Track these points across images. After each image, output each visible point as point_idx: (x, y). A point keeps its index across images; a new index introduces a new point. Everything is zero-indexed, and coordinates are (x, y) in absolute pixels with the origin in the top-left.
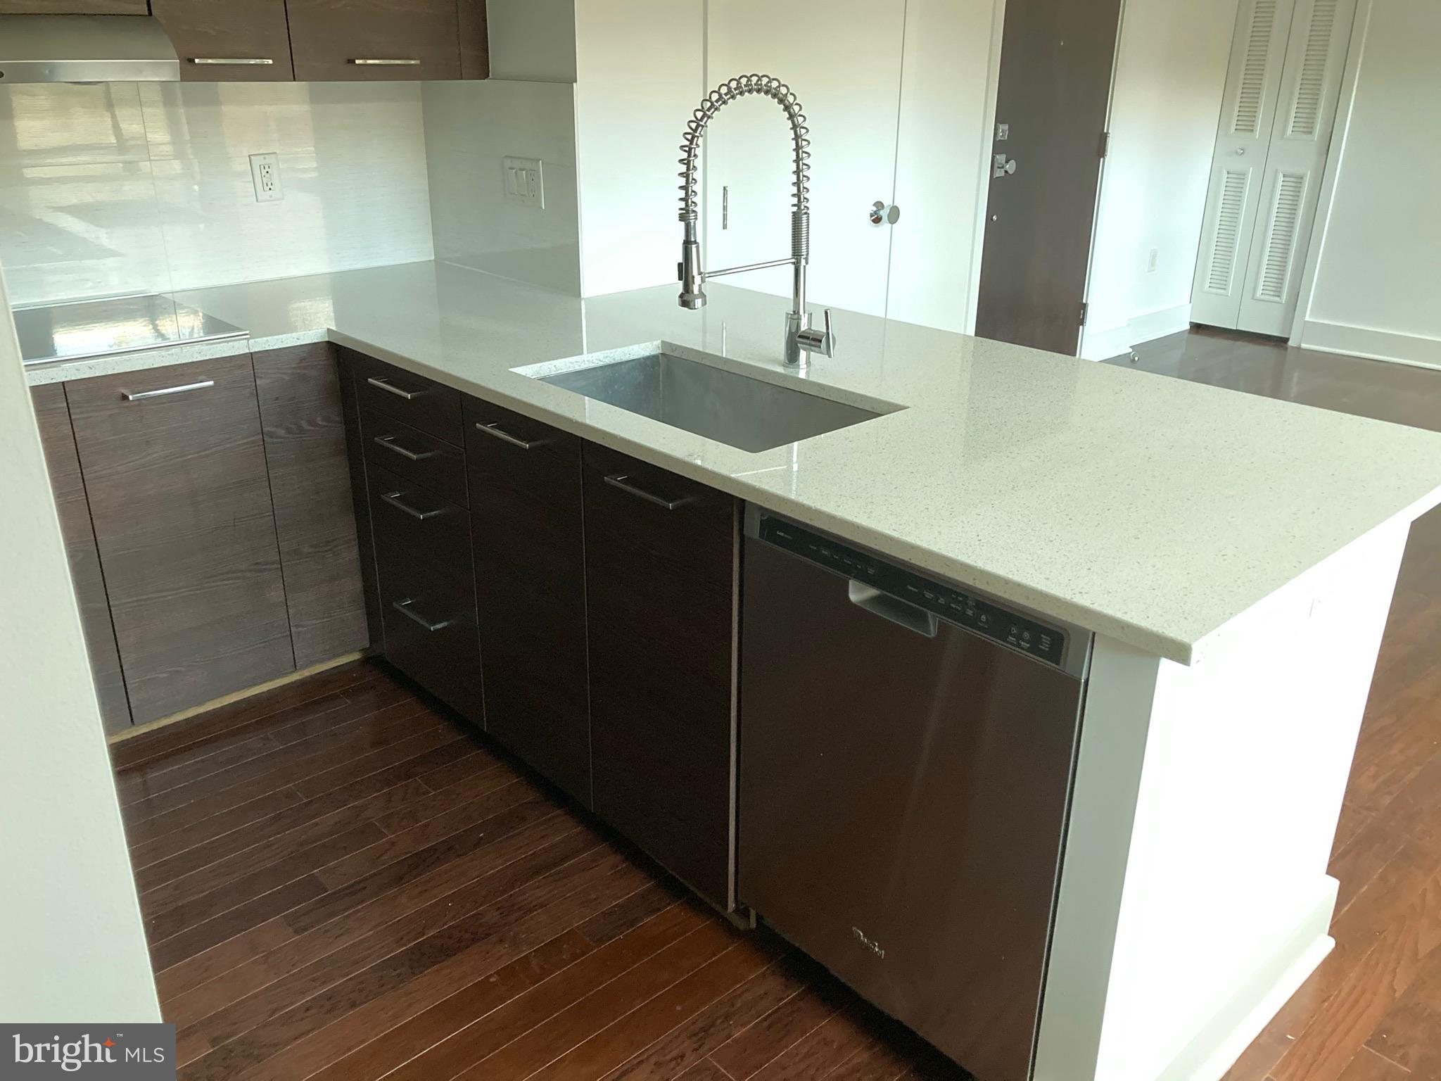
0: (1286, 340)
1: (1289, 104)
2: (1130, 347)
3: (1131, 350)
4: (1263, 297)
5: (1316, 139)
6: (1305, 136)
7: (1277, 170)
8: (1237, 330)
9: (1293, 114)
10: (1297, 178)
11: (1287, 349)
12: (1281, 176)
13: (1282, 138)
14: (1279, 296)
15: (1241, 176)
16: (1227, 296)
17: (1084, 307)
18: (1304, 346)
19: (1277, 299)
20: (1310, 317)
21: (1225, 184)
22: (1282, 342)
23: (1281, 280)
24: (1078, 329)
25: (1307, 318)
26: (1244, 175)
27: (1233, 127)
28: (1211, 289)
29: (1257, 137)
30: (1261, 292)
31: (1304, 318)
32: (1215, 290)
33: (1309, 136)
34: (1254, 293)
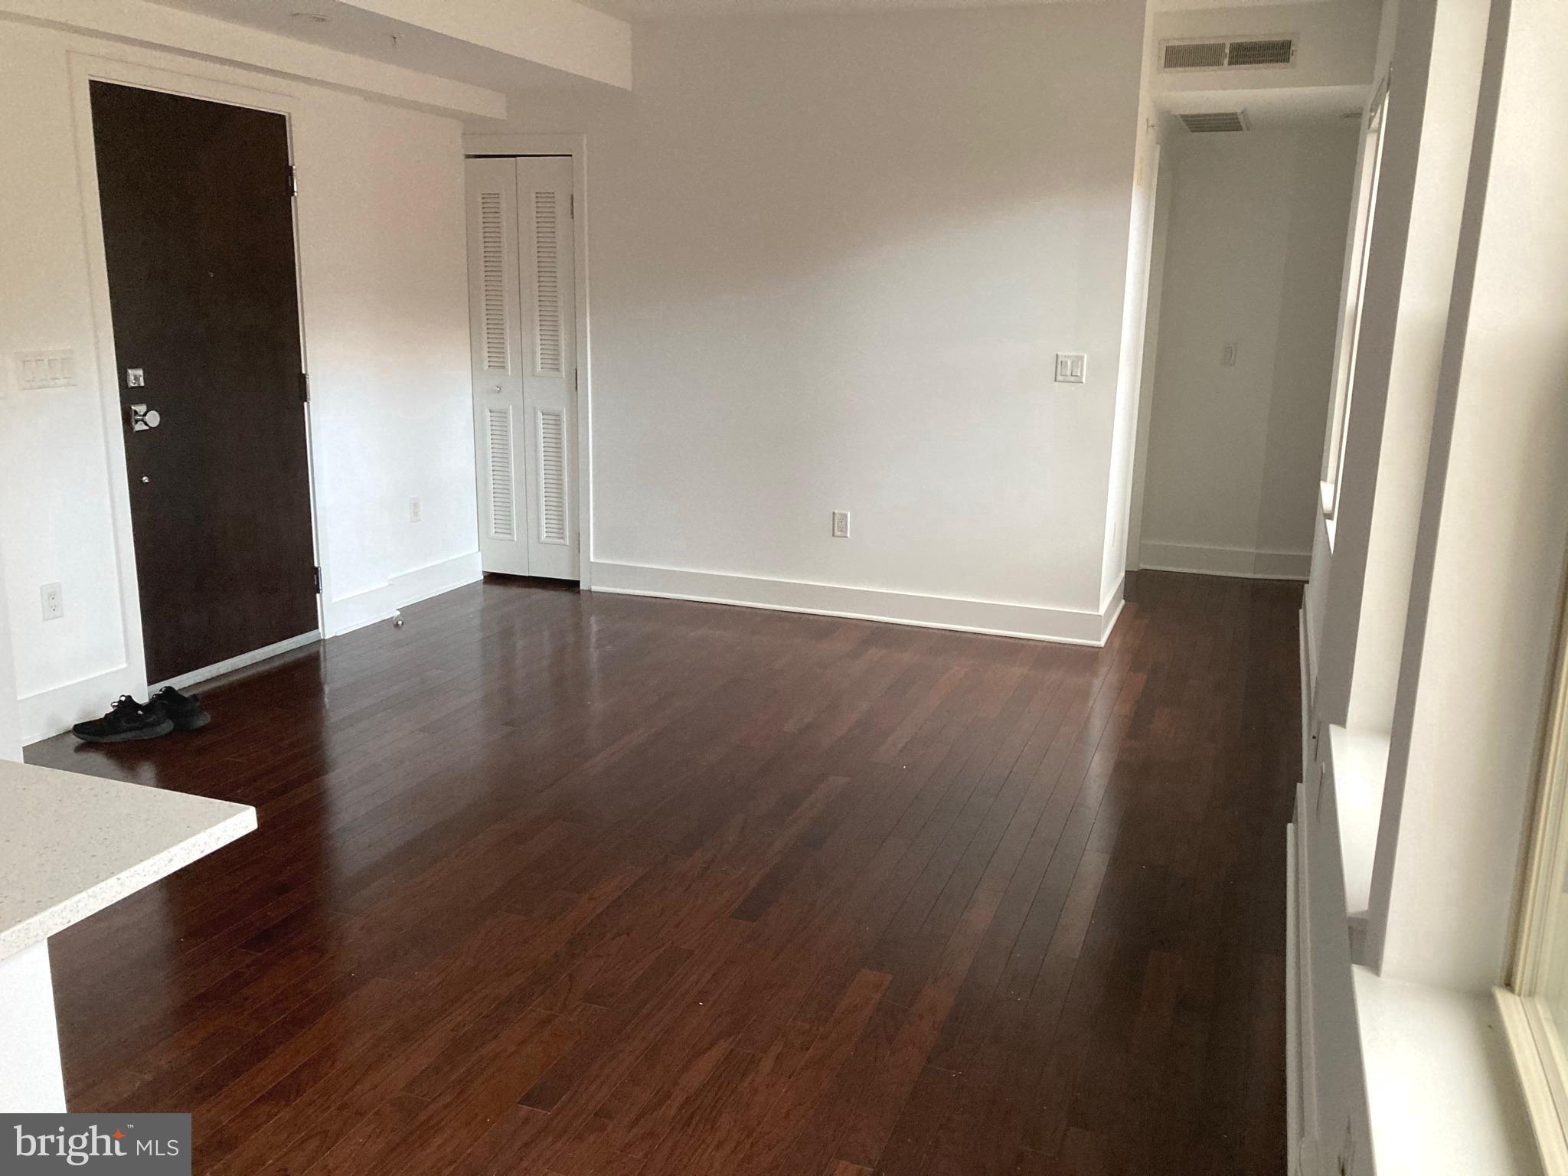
0: (577, 583)
1: (534, 353)
2: (398, 610)
3: (398, 613)
4: (548, 540)
5: (563, 375)
6: (552, 373)
7: (535, 409)
8: (529, 577)
9: (538, 356)
10: (555, 415)
11: (579, 592)
12: (541, 416)
13: (534, 375)
14: (562, 538)
15: (504, 414)
16: (513, 541)
17: (316, 571)
18: (594, 588)
19: (561, 541)
20: (594, 558)
21: (490, 423)
22: (572, 586)
23: (561, 521)
24: (315, 598)
25: (592, 560)
26: (506, 413)
27: (486, 364)
28: (497, 535)
29: (510, 374)
30: (545, 535)
31: (589, 559)
32: (502, 536)
33: (556, 373)
34: (539, 537)
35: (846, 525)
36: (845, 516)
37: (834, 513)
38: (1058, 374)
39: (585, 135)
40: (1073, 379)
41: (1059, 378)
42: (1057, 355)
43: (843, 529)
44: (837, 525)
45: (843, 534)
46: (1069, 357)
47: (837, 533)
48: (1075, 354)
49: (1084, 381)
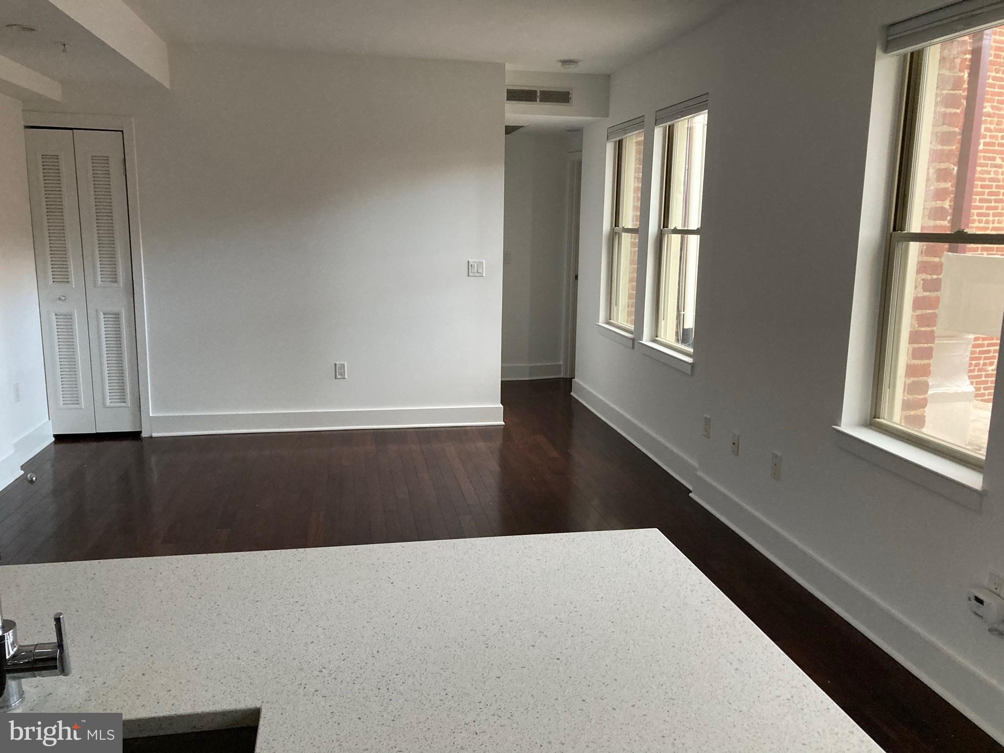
0: (139, 433)
1: (94, 268)
4: (112, 405)
5: (121, 286)
6: (111, 285)
7: (97, 310)
8: (97, 434)
10: (113, 314)
11: (141, 439)
12: (102, 314)
13: (95, 286)
14: (124, 402)
15: (69, 317)
16: (82, 408)
18: (155, 435)
19: (123, 404)
20: (152, 414)
21: (57, 324)
22: (135, 436)
23: (122, 390)
25: (151, 415)
26: (71, 315)
27: (50, 280)
28: (65, 406)
29: (74, 286)
30: (109, 401)
31: (149, 414)
32: (70, 406)
33: (116, 285)
34: (104, 404)
35: (344, 371)
36: (343, 365)
37: (335, 364)
38: (470, 272)
39: (133, 117)
40: (478, 275)
41: (471, 274)
42: (468, 261)
43: (343, 374)
44: (338, 372)
45: (342, 377)
46: (475, 262)
47: (338, 377)
48: (478, 260)
49: (484, 275)
